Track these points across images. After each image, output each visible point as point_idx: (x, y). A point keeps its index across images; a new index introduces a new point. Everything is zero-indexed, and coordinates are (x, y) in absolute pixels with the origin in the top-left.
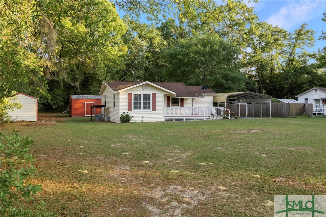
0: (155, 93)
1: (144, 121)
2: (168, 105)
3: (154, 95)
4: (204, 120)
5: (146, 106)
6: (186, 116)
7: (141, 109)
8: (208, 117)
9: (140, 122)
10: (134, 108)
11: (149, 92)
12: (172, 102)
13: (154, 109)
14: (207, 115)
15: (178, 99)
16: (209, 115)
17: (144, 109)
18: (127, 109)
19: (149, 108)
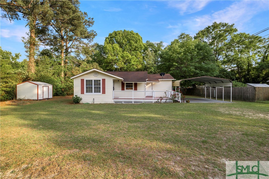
0: (105, 79)
1: (95, 103)
2: (123, 89)
3: (104, 80)
4: (153, 102)
5: (97, 90)
6: (134, 99)
7: (92, 92)
8: (157, 100)
9: (90, 103)
10: (87, 92)
11: (100, 78)
12: (127, 86)
13: (104, 92)
14: (157, 98)
15: (132, 84)
16: (158, 98)
17: (95, 92)
18: (80, 92)
19: (100, 92)
